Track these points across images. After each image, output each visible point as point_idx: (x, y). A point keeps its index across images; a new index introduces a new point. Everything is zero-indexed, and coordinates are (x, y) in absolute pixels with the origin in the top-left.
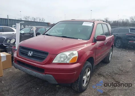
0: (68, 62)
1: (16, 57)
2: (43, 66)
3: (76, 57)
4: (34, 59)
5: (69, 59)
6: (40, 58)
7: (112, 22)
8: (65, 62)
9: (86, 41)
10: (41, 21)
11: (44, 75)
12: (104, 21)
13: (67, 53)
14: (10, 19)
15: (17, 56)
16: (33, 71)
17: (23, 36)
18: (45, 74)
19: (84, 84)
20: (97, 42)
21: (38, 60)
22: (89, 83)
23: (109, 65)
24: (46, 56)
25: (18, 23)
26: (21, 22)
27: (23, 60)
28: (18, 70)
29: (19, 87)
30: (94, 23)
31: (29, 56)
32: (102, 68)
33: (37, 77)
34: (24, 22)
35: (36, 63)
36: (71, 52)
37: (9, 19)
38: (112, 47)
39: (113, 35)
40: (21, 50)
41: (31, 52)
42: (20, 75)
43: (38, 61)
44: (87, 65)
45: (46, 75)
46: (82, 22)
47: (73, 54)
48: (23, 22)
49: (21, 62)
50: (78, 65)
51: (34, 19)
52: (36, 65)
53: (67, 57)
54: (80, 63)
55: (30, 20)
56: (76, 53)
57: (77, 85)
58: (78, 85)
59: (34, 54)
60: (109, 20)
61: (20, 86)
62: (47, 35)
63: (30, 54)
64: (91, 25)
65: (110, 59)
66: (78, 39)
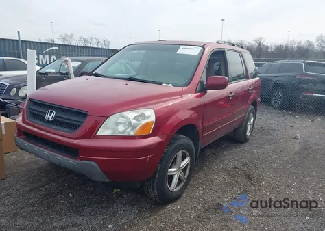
0: (132, 133)
1: (21, 123)
2: (76, 142)
3: (152, 122)
4: (57, 128)
5: (134, 128)
6: (70, 124)
7: (273, 48)
8: (126, 134)
9: (180, 89)
10: (100, 47)
11: (78, 161)
12: (234, 45)
13: (131, 115)
14: (25, 41)
15: (24, 121)
16: (54, 154)
17: (44, 79)
18: (81, 160)
19: (173, 186)
20: (208, 91)
21: (65, 130)
22: (187, 183)
23: (246, 146)
24: (82, 121)
25: (31, 49)
26: (51, 49)
27: (35, 130)
28: (32, 156)
29: (28, 192)
30: (204, 49)
31: (48, 122)
32: (226, 153)
33: (63, 166)
34: (57, 48)
35: (62, 136)
36: (141, 111)
37: (22, 41)
38: (254, 104)
39: (258, 78)
40: (31, 109)
41: (51, 112)
42: (34, 167)
43: (65, 132)
44: (178, 143)
45: (83, 162)
46: (177, 45)
47: (143, 116)
48: (54, 48)
49: (31, 135)
50: (155, 140)
51: (85, 41)
52: (60, 140)
53: (130, 123)
54: (160, 137)
55: (74, 43)
56: (150, 115)
57: (153, 187)
58: (155, 185)
59: (58, 117)
60: (265, 44)
61: (32, 190)
62: (96, 75)
63: (50, 116)
64: (195, 52)
65: (248, 133)
66: (164, 84)
